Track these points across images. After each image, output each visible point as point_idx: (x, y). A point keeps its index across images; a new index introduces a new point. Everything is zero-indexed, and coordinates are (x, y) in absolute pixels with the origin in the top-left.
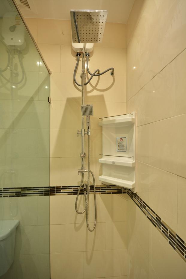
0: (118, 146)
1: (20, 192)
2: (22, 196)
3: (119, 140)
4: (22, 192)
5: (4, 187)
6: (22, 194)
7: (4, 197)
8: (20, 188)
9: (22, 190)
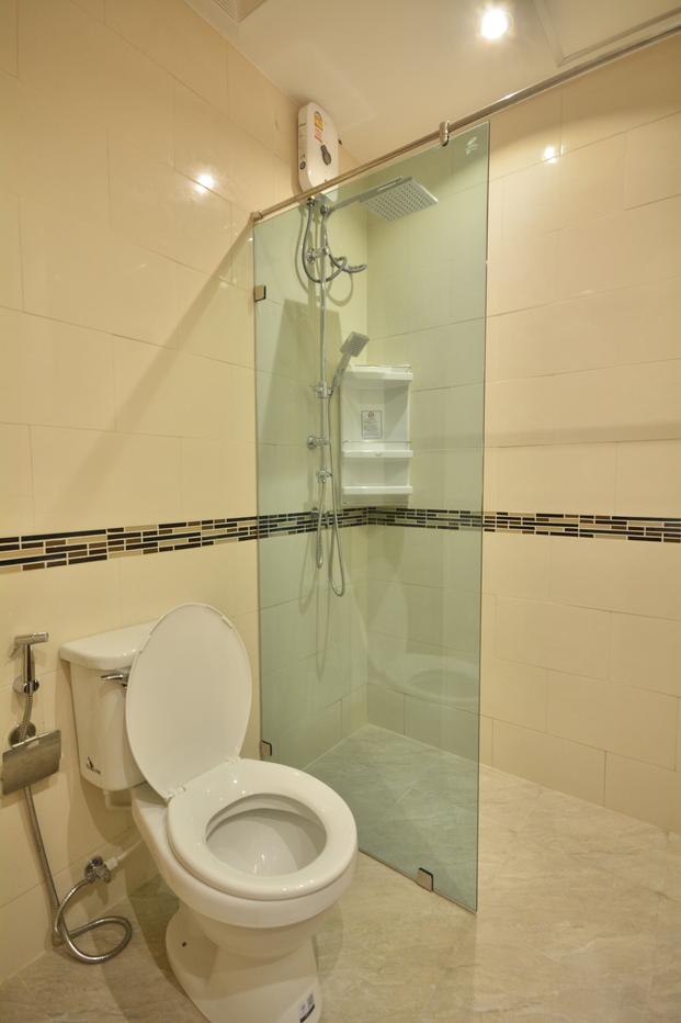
0: (364, 428)
1: (199, 534)
2: (204, 544)
3: (366, 415)
4: (205, 534)
5: (163, 523)
6: (204, 539)
7: (162, 550)
8: (197, 523)
9: (203, 528)
